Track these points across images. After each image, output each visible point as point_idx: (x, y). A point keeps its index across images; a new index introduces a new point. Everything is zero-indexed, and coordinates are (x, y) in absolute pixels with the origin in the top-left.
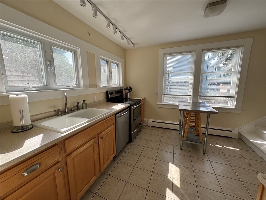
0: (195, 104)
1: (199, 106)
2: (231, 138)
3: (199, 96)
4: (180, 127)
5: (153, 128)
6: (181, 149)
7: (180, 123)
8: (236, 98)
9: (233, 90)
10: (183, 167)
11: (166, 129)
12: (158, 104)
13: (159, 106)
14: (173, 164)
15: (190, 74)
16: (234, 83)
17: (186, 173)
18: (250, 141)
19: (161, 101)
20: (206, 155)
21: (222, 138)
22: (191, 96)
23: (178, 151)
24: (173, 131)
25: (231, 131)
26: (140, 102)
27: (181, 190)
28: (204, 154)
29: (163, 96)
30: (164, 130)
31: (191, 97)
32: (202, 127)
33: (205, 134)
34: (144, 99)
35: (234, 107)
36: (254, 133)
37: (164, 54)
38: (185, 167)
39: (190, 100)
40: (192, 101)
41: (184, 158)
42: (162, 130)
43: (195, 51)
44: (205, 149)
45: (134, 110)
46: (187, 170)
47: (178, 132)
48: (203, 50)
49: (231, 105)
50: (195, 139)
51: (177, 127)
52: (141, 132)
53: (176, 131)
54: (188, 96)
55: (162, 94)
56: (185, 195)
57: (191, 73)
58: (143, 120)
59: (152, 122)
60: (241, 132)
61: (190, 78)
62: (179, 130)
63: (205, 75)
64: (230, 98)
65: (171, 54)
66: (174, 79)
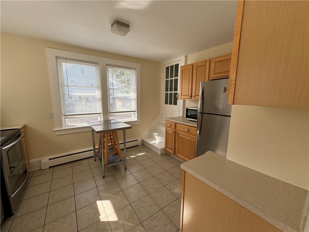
0: (107, 122)
1: (111, 124)
2: (138, 145)
3: (109, 113)
4: (95, 152)
5: (52, 169)
6: (104, 177)
7: (94, 147)
8: (136, 112)
9: (133, 106)
10: (113, 196)
11: (76, 162)
12: (56, 131)
13: (58, 133)
14: (101, 200)
15: (96, 89)
16: (134, 99)
17: (118, 200)
18: (149, 144)
19: (62, 126)
20: (127, 170)
21: (132, 148)
22: (100, 113)
23: (101, 182)
24: (86, 161)
25: (137, 140)
26: (18, 134)
27: (120, 221)
28: (125, 169)
29: (63, 117)
30: (73, 164)
31: (102, 115)
32: (120, 143)
33: (123, 149)
34: (25, 127)
35: (136, 120)
36: (149, 137)
37: (56, 57)
38: (115, 194)
39: (100, 118)
40: (103, 119)
41: (110, 186)
42: (70, 165)
43: (99, 64)
44: (125, 164)
45: (7, 152)
46: (117, 196)
47: (93, 159)
48: (107, 65)
49: (134, 118)
50: (115, 159)
51: (91, 154)
52: (29, 186)
53: (90, 158)
54: (98, 115)
55: (61, 115)
56: (125, 223)
57: (98, 87)
58: (29, 163)
59: (49, 159)
60: (143, 139)
61: (98, 94)
62: (95, 156)
63: (111, 91)
64: (132, 113)
65: (67, 59)
66: (76, 94)
